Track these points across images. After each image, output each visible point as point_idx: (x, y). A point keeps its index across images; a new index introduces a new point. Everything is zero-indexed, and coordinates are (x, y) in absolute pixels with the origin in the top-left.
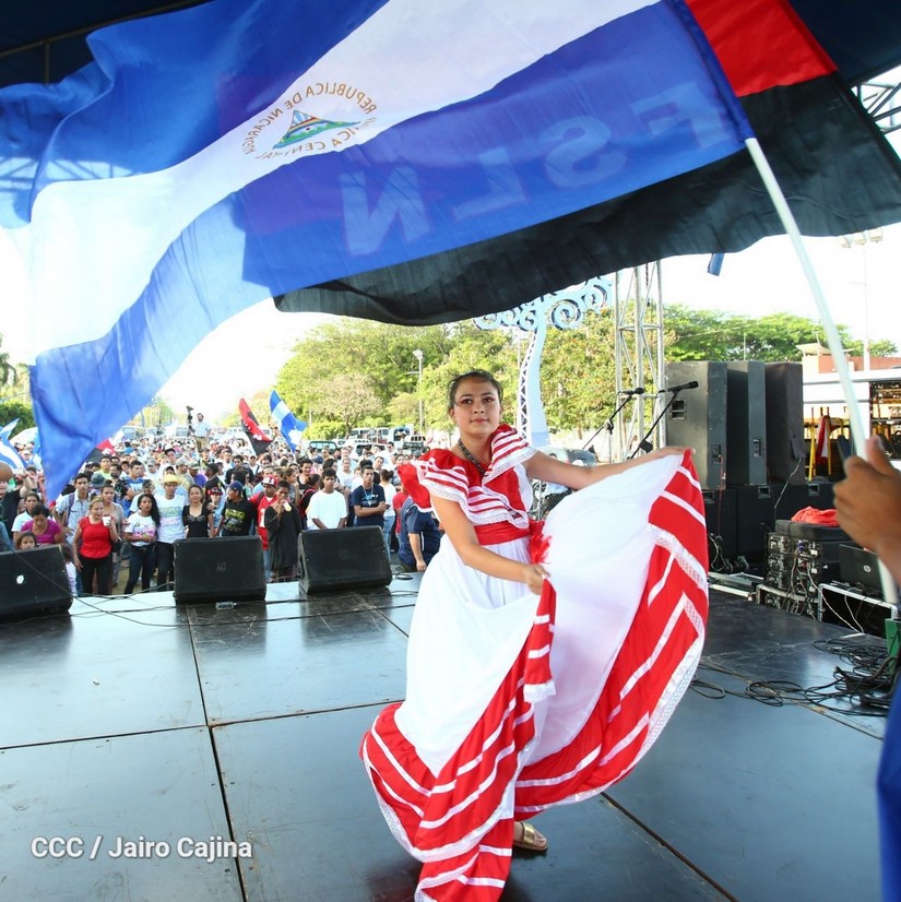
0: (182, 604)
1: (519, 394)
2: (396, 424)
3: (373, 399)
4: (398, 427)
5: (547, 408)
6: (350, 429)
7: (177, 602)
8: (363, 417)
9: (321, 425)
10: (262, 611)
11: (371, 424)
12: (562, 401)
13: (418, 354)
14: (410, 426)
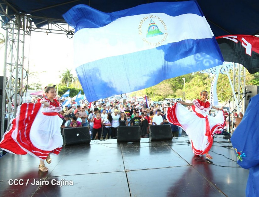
0: (119, 142)
1: (211, 91)
2: (177, 98)
3: (171, 91)
4: (178, 99)
5: (218, 95)
6: (165, 99)
7: (118, 142)
8: (168, 96)
9: (157, 97)
10: (139, 145)
11: (170, 97)
12: (222, 94)
13: (184, 79)
14: (181, 99)
